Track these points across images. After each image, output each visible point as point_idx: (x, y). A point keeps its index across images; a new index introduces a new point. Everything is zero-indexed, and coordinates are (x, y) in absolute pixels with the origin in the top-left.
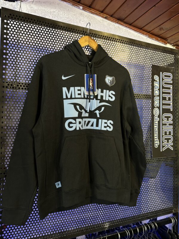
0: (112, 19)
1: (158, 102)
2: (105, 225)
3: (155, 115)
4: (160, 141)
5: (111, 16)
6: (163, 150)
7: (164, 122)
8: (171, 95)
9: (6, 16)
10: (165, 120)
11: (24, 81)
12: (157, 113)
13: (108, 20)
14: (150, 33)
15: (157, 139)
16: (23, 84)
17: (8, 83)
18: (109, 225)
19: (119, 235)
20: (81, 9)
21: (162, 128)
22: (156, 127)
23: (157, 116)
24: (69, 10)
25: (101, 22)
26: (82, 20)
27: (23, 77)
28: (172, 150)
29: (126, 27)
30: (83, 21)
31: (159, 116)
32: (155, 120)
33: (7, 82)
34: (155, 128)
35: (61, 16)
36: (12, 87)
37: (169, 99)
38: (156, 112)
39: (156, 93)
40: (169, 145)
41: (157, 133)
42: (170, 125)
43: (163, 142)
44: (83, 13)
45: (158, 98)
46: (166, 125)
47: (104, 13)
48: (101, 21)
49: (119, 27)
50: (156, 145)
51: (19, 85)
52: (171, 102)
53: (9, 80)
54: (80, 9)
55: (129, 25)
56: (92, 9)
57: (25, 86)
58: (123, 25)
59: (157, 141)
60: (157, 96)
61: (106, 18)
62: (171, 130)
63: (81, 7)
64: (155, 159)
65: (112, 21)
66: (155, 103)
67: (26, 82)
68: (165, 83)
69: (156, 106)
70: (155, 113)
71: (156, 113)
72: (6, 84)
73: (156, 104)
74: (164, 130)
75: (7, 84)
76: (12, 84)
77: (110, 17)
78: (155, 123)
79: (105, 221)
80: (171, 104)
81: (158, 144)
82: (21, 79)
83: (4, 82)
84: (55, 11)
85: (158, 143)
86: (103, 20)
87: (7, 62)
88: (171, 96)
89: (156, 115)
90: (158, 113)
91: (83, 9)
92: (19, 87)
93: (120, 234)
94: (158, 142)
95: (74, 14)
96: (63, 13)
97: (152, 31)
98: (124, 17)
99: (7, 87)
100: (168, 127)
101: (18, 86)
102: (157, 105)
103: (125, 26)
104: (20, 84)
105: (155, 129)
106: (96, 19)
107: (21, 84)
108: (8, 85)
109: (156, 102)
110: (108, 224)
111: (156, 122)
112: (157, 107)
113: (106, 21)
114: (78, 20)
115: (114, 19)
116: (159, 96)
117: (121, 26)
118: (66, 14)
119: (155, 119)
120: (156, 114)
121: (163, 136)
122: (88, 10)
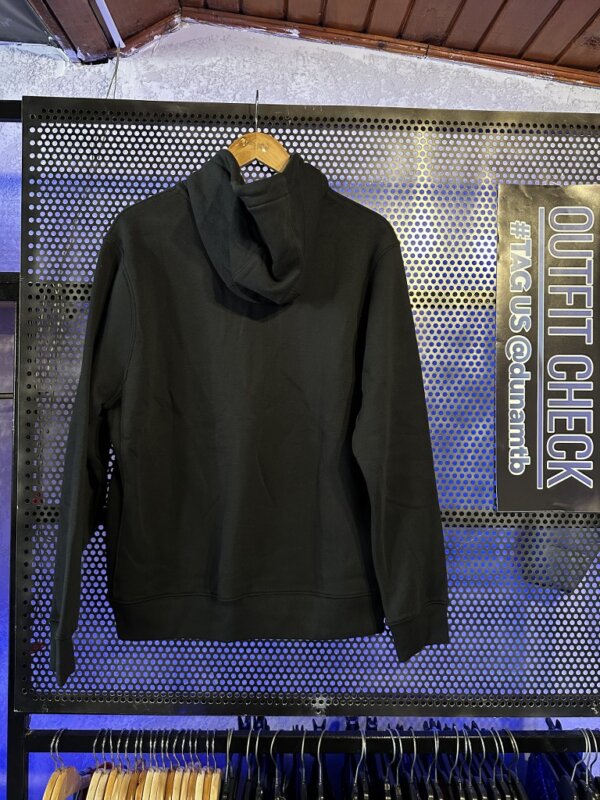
0: (402, 44)
1: (528, 315)
2: (314, 702)
3: (514, 362)
4: (532, 454)
5: (400, 36)
6: (548, 487)
7: (551, 386)
8: (590, 285)
9: (32, 117)
10: (560, 381)
11: (79, 279)
12: (521, 354)
13: (388, 51)
14: (560, 65)
15: (523, 446)
16: (75, 286)
17: (41, 287)
18: (328, 702)
19: (364, 744)
20: (294, 38)
21: (546, 409)
22: (516, 403)
23: (522, 363)
24: (256, 49)
25: (365, 65)
26: (300, 72)
27: (75, 268)
28: (591, 487)
29: (461, 60)
30: (303, 74)
31: (531, 366)
32: (511, 380)
33: (38, 285)
34: (513, 406)
35: (235, 73)
36: (49, 296)
37: (580, 301)
38: (518, 350)
39: (520, 284)
40: (575, 469)
41: (522, 423)
42: (578, 395)
43: (547, 458)
44: (304, 48)
45: (526, 301)
46: (562, 395)
47: (372, 34)
48: (367, 62)
49: (432, 67)
50: (517, 466)
51: (68, 290)
52: (588, 313)
53: (42, 278)
54: (291, 37)
55: (469, 52)
56: (328, 30)
57: (82, 290)
58: (447, 57)
59: (521, 452)
60: (524, 293)
61: (381, 47)
62: (588, 415)
63: (295, 33)
64: (513, 515)
65: (404, 52)
66: (514, 318)
67: (83, 280)
68: (561, 246)
69: (515, 328)
70: (512, 353)
71: (516, 354)
72: (36, 291)
73: (516, 323)
74: (552, 414)
75: (39, 288)
76: (50, 288)
77: (397, 40)
78: (514, 391)
79: (314, 690)
80: (590, 318)
81: (525, 464)
82: (71, 275)
83: (31, 285)
84: (214, 61)
85: (526, 461)
86: (372, 56)
87: (38, 233)
88: (588, 290)
89: (516, 360)
90: (525, 352)
91: (302, 36)
92: (68, 294)
93: (367, 741)
94: (526, 456)
95: (274, 56)
96: (239, 63)
97: (565, 56)
98: (439, 30)
99: (38, 297)
100: (570, 402)
101: (64, 291)
102: (523, 326)
103: (455, 59)
104: (68, 286)
105: (510, 410)
106: (348, 57)
107: (71, 288)
108: (41, 291)
109: (519, 316)
110: (324, 699)
111: (516, 387)
112: (523, 333)
113: (384, 58)
114: (286, 74)
115: (409, 43)
116: (533, 292)
117: (439, 63)
118: (247, 65)
119: (514, 376)
120: (518, 357)
121: (547, 436)
122: (318, 34)
